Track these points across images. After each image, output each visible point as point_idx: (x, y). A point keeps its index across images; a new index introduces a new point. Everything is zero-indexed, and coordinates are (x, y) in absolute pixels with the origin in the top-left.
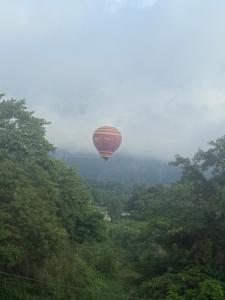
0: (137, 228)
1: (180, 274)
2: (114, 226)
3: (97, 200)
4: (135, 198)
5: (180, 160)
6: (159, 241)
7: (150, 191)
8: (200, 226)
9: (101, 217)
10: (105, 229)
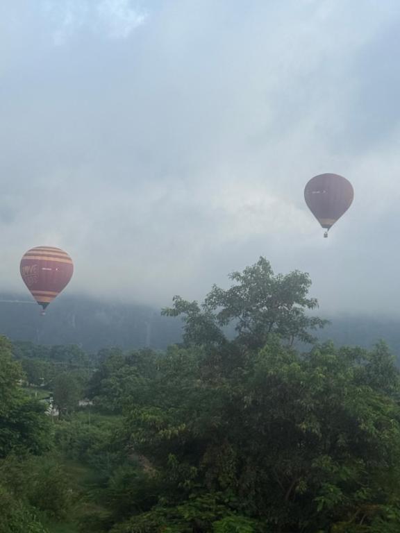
0: (106, 428)
1: (180, 508)
2: (64, 425)
3: (32, 378)
4: (103, 374)
5: (181, 306)
6: (144, 450)
7: (129, 361)
8: (216, 421)
9: (40, 409)
10: (47, 430)
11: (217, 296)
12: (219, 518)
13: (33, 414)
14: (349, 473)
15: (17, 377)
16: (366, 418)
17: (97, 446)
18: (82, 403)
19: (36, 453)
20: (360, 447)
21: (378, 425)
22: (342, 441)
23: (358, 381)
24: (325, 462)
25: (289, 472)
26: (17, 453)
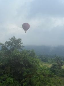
12: (7, 78)
14: (28, 70)
16: (30, 61)
21: (32, 62)
24: (24, 68)
25: (18, 70)
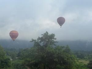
0: (21, 62)
2: (13, 62)
3: (8, 54)
4: (20, 53)
5: (33, 40)
6: (28, 65)
7: (24, 50)
8: (40, 60)
9: (9, 59)
10: (11, 63)
11: (39, 38)
13: (8, 60)
14: (63, 67)
15: (5, 54)
16: (65, 58)
17: (19, 65)
18: (16, 58)
19: (9, 67)
20: (65, 63)
21: (67, 59)
22: (62, 62)
23: (64, 52)
24: (58, 66)
25: (53, 68)
26: (6, 67)
